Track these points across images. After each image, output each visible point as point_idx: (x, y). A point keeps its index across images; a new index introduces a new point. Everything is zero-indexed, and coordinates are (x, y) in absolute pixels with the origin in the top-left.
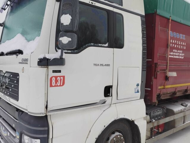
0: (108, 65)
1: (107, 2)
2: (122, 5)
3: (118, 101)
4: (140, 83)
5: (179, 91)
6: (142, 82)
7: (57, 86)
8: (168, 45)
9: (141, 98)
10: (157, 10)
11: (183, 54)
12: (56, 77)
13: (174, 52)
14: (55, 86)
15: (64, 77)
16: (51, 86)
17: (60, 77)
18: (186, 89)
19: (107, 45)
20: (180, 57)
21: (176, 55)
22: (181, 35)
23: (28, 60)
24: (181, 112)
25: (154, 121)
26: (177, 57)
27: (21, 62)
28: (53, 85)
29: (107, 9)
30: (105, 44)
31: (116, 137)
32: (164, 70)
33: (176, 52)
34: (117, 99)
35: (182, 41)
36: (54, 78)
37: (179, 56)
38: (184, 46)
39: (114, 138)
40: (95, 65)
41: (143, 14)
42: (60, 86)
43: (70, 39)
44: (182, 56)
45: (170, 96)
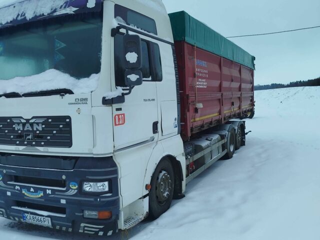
0: (153, 100)
1: (146, 32)
2: (157, 34)
3: (163, 137)
4: (177, 117)
5: (206, 123)
6: (178, 116)
7: (120, 124)
8: (195, 74)
9: (178, 134)
10: (185, 37)
11: (206, 83)
12: (118, 115)
13: (200, 82)
14: (118, 125)
15: (124, 114)
16: (116, 125)
17: (121, 115)
18: (211, 121)
19: (150, 79)
20: (204, 87)
21: (201, 85)
22: (204, 62)
23: (87, 100)
24: (208, 147)
25: (189, 157)
26: (202, 87)
27: (74, 102)
28: (117, 124)
29: (147, 39)
30: (149, 77)
31: (164, 175)
32: (194, 102)
33: (201, 82)
34: (162, 135)
35: (205, 68)
36: (117, 116)
37: (203, 85)
38: (206, 74)
39: (162, 176)
40: (145, 100)
41: (173, 42)
42: (122, 124)
43: (138, 77)
44: (205, 85)
45: (199, 129)
